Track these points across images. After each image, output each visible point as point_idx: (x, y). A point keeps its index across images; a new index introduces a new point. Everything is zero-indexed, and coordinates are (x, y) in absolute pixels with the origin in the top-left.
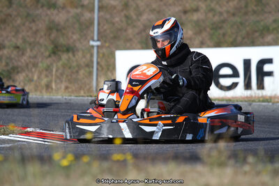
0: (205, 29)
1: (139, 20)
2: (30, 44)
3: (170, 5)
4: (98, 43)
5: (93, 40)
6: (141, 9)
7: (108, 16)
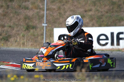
0: (94, 19)
1: (65, 15)
2: (17, 25)
3: (79, 8)
4: (46, 25)
5: (44, 23)
6: (66, 10)
7: (51, 13)
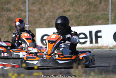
0: (73, 19)
1: (45, 15)
3: (58, 9)
4: (28, 26)
6: (46, 11)
7: (32, 14)
